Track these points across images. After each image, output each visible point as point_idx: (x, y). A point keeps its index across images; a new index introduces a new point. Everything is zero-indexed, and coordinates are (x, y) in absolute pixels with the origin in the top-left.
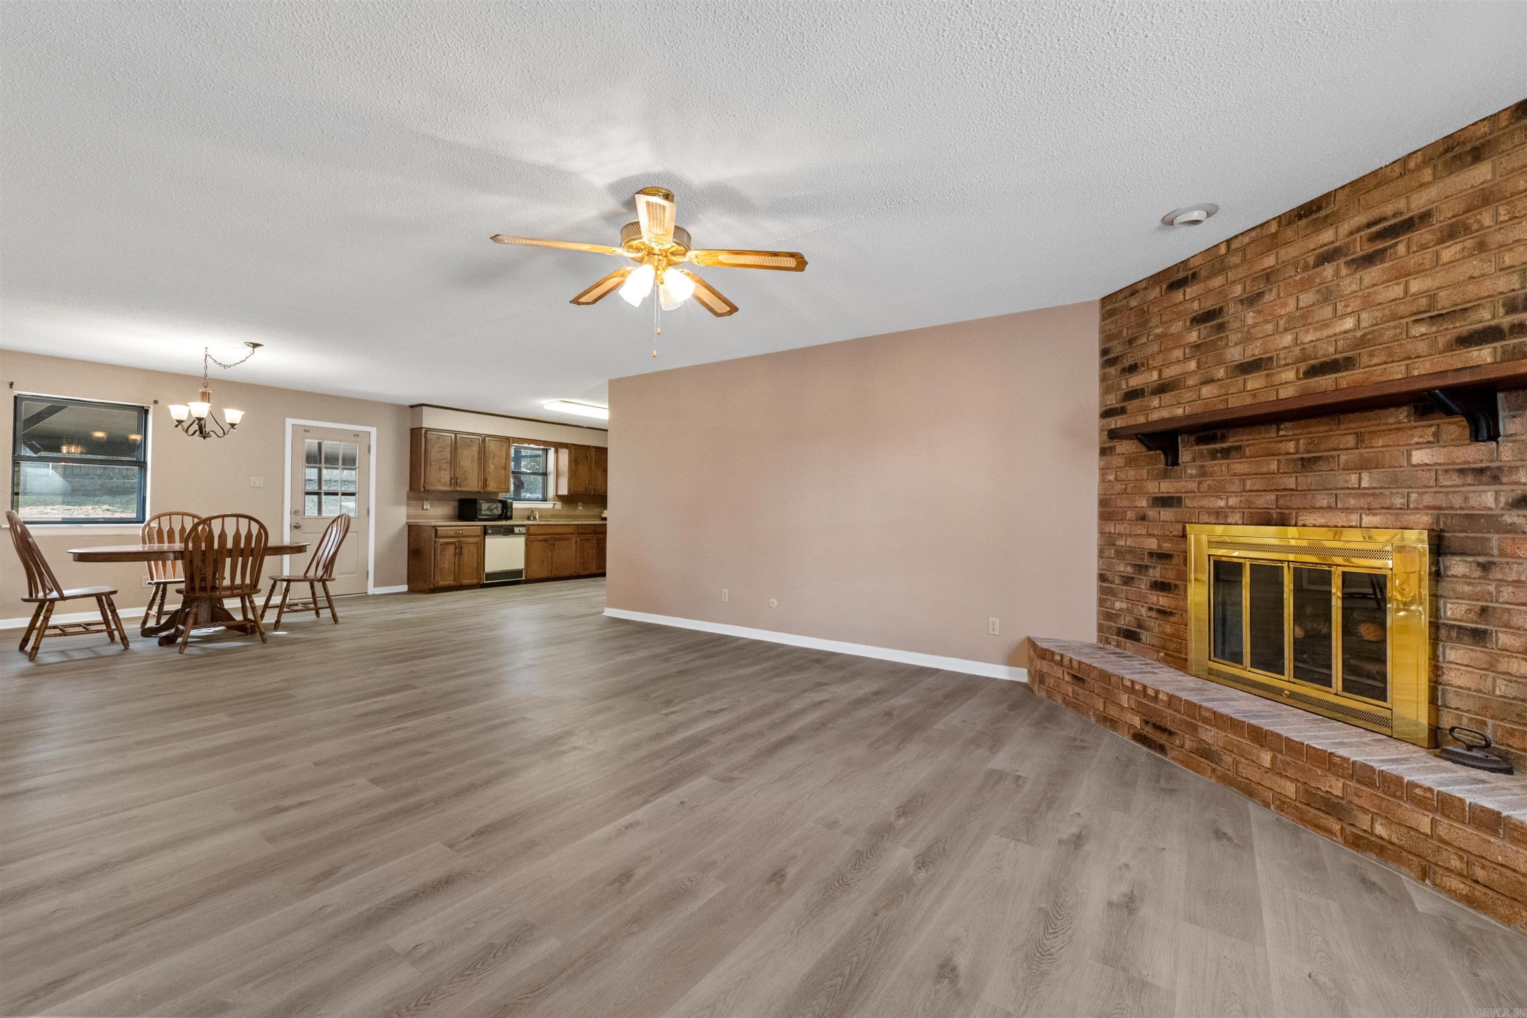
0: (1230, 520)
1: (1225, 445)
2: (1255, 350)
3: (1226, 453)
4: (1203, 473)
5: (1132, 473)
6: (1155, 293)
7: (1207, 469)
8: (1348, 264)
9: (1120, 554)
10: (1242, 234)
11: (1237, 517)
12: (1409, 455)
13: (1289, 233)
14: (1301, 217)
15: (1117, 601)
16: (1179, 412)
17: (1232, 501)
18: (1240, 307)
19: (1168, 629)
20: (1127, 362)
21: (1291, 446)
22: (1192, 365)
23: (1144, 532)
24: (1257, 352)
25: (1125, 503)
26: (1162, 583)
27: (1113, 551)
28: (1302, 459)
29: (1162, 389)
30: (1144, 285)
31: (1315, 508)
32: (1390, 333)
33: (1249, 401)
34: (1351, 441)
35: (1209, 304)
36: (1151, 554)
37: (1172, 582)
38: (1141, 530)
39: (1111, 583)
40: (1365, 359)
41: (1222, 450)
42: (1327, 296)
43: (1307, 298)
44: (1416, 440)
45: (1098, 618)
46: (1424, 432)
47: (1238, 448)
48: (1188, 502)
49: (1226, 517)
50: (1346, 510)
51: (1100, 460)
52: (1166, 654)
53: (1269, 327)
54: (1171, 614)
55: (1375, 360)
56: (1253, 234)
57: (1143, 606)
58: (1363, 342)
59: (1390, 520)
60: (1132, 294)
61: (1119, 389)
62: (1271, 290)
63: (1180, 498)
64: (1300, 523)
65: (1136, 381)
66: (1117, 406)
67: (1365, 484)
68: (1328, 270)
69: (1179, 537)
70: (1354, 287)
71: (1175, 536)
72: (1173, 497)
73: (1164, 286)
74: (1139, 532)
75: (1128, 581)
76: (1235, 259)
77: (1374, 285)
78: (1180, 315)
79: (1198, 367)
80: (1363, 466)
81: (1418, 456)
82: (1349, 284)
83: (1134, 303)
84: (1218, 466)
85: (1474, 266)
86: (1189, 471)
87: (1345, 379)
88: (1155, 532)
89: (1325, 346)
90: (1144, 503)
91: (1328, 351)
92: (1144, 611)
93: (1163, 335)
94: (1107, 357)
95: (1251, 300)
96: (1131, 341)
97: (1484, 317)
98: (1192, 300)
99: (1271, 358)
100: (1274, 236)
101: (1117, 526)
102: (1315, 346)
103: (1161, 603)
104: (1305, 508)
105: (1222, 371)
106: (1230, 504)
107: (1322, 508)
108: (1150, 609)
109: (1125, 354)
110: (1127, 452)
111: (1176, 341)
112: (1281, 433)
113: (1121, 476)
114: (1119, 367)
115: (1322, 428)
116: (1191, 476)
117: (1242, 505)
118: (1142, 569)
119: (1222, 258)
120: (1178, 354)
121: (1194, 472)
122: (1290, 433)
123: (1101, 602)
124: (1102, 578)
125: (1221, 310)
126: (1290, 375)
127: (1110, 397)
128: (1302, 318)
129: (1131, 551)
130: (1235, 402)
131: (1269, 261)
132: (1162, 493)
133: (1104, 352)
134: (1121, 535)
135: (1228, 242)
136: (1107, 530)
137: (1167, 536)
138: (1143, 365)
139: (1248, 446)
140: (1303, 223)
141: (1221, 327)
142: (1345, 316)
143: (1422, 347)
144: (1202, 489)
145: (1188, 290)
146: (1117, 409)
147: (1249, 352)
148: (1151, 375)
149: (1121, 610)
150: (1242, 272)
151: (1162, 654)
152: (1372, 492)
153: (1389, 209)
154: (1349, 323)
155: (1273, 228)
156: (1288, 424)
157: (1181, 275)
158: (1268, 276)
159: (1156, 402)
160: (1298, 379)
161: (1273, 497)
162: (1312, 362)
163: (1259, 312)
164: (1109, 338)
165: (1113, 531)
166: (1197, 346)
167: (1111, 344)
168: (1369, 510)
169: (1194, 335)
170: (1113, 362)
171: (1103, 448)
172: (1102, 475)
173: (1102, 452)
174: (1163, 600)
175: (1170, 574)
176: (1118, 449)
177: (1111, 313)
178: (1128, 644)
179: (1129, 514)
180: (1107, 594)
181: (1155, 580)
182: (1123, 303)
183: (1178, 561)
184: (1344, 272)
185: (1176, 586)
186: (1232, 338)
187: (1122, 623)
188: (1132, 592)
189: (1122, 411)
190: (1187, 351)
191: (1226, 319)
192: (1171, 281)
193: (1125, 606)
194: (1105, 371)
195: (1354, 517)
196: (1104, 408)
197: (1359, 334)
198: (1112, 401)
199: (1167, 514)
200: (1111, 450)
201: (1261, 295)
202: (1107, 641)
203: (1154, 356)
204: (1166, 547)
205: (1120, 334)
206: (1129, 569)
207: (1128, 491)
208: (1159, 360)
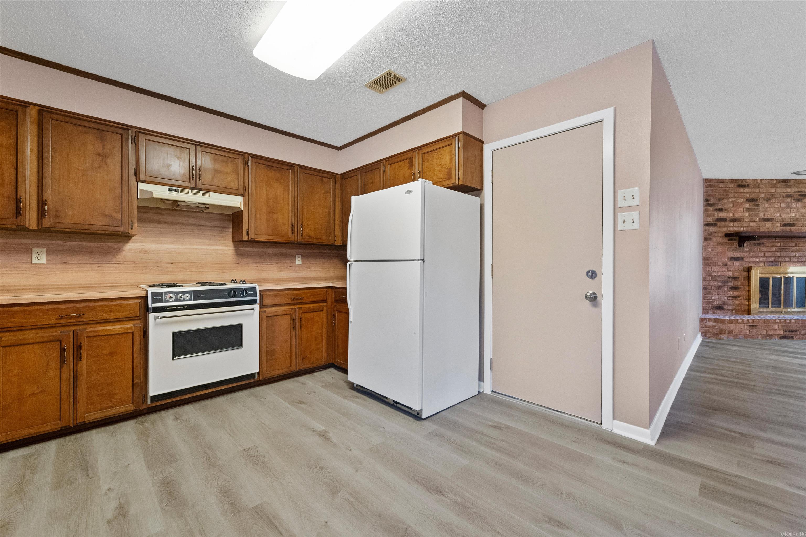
0: (761, 265)
1: (759, 242)
2: (768, 215)
3: (759, 244)
4: (751, 250)
5: (720, 249)
6: (732, 186)
7: (753, 249)
8: (794, 199)
9: (714, 278)
10: (766, 179)
11: (763, 264)
13: (779, 185)
14: (782, 182)
15: (713, 296)
16: (742, 229)
17: (761, 259)
18: (763, 201)
19: (737, 302)
20: (718, 207)
21: (779, 244)
22: (747, 215)
23: (726, 270)
24: (769, 216)
25: (716, 259)
26: (734, 287)
27: (710, 278)
28: (782, 248)
29: (734, 220)
30: (727, 181)
31: (785, 261)
32: (802, 220)
33: (766, 230)
34: (794, 245)
35: (753, 197)
36: (729, 278)
37: (739, 286)
39: (710, 290)
40: (797, 225)
41: (758, 244)
42: (788, 206)
43: (783, 205)
45: (703, 304)
47: (763, 243)
48: (745, 259)
49: (759, 264)
50: (793, 262)
51: (703, 242)
52: (736, 311)
53: (773, 210)
54: (739, 297)
55: (800, 226)
56: (769, 181)
57: (726, 296)
58: (797, 220)
59: (802, 264)
60: (722, 182)
61: (714, 216)
62: (773, 199)
63: (742, 258)
64: (781, 266)
65: (722, 215)
66: (712, 222)
67: (797, 256)
68: (789, 200)
69: (742, 271)
70: (795, 206)
71: (739, 271)
72: (739, 258)
73: (736, 185)
74: (724, 270)
75: (719, 288)
76: (763, 186)
77: (799, 207)
78: (742, 197)
79: (749, 215)
80: (796, 251)
82: (794, 205)
83: (722, 186)
84: (756, 248)
87: (794, 229)
88: (732, 270)
89: (788, 219)
90: (726, 260)
91: (788, 221)
92: (726, 298)
93: (734, 202)
94: (708, 203)
95: (767, 200)
96: (720, 200)
98: (747, 193)
99: (773, 219)
100: (775, 184)
101: (713, 268)
102: (785, 219)
103: (734, 294)
104: (783, 261)
105: (758, 219)
106: (760, 260)
107: (787, 261)
108: (729, 297)
109: (717, 204)
110: (718, 241)
111: (741, 205)
112: (776, 240)
113: (714, 249)
114: (714, 208)
115: (787, 241)
116: (746, 251)
117: (765, 261)
118: (725, 283)
119: (759, 184)
120: (741, 209)
121: (748, 250)
122: (779, 241)
123: (704, 298)
124: (705, 288)
125: (757, 200)
126: (778, 225)
127: (709, 218)
128: (781, 210)
129: (720, 276)
130: (762, 230)
131: (773, 191)
132: (734, 256)
133: (707, 200)
134: (714, 271)
135: (761, 180)
136: (708, 269)
137: (737, 271)
138: (725, 210)
139: (766, 243)
140: (783, 184)
141: (757, 205)
142: (793, 213)
144: (750, 255)
145: (745, 190)
146: (713, 223)
147: (766, 215)
148: (730, 215)
149: (715, 299)
150: (765, 191)
151: (734, 312)
152: (799, 258)
153: (803, 190)
154: (794, 215)
155: (775, 182)
156: (778, 238)
157: (743, 183)
158: (772, 195)
159: (732, 224)
160: (781, 226)
161: (773, 258)
162: (785, 223)
163: (769, 204)
164: (709, 195)
165: (710, 270)
166: (749, 209)
167: (710, 198)
168: (798, 262)
169: (747, 205)
170: (711, 205)
171: (706, 238)
172: (705, 248)
173: (705, 239)
174: (736, 293)
175: (738, 284)
176: (714, 239)
177: (710, 186)
178: (719, 311)
179: (719, 264)
180: (708, 294)
181: (731, 286)
182: (716, 184)
183: (741, 279)
184: (793, 201)
185: (740, 287)
186: (761, 209)
187: (715, 304)
188: (721, 292)
189: (715, 225)
190: (745, 209)
191: (759, 203)
192: (739, 184)
193: (717, 297)
194: (707, 208)
195: (795, 264)
196: (706, 222)
197: (796, 218)
198: (710, 220)
199: (736, 264)
200: (710, 239)
201: (770, 200)
202: (708, 313)
203: (730, 208)
204: (736, 274)
205: (714, 195)
206: (719, 284)
207: (719, 254)
208: (733, 210)
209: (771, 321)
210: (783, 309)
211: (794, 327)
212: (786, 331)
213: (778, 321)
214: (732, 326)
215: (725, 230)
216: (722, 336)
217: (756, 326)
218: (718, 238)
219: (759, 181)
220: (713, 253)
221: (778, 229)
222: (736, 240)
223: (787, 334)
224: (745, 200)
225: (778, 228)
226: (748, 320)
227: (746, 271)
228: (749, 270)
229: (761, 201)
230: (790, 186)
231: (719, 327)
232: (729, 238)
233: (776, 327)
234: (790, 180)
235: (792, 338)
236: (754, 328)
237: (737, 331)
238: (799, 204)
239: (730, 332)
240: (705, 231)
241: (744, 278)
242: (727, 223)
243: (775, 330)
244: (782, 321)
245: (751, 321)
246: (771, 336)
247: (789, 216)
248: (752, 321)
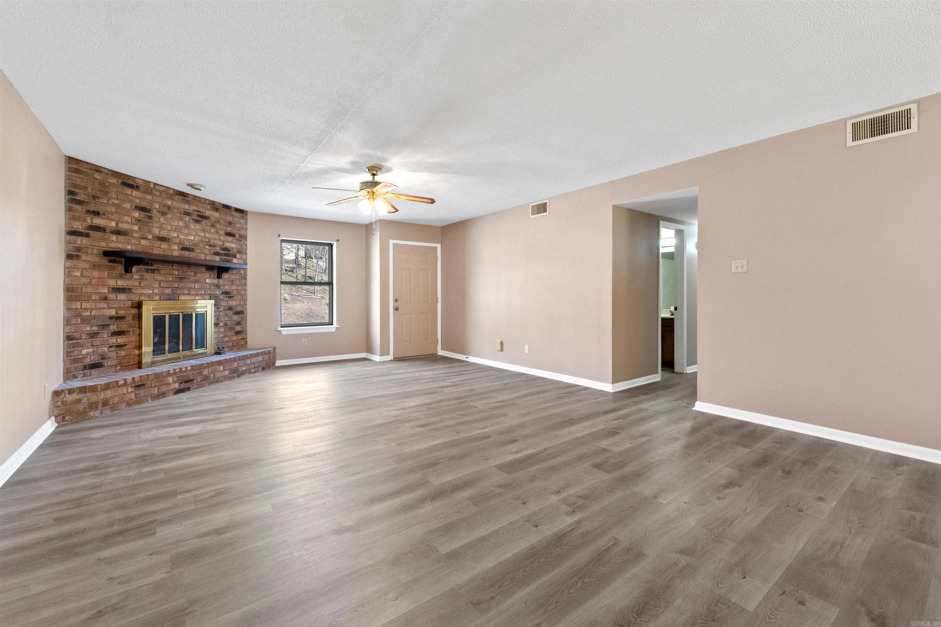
0: (155, 299)
1: (153, 268)
2: (164, 233)
3: (153, 271)
4: (142, 278)
5: (96, 273)
6: (114, 180)
7: (144, 277)
8: (193, 219)
9: (85, 320)
10: (160, 185)
11: (158, 298)
12: (205, 280)
13: (177, 197)
14: (180, 195)
15: (84, 349)
16: (129, 247)
17: (156, 291)
18: (158, 213)
20: (91, 207)
21: (177, 273)
22: (136, 228)
23: (106, 306)
24: (165, 234)
25: (89, 290)
26: (119, 331)
27: (79, 320)
28: (180, 277)
29: (118, 232)
30: (106, 171)
31: (184, 294)
32: (201, 245)
33: (162, 253)
34: (193, 274)
35: (144, 204)
36: (111, 318)
37: (126, 330)
38: (103, 305)
39: (78, 339)
40: (196, 250)
41: (151, 270)
42: (187, 226)
43: (181, 224)
44: (207, 276)
45: (65, 364)
46: (207, 275)
47: (158, 270)
48: (134, 291)
49: (153, 297)
50: (192, 295)
51: (65, 261)
52: (121, 367)
53: (169, 227)
54: (125, 345)
55: (198, 252)
56: (164, 188)
57: (105, 347)
58: (195, 245)
59: (201, 297)
60: (97, 171)
61: (85, 220)
62: (170, 214)
63: (130, 289)
64: (180, 299)
65: (98, 221)
66: (82, 231)
67: (196, 287)
68: (187, 218)
69: (130, 307)
70: (193, 227)
71: (127, 307)
72: (126, 288)
73: (120, 181)
74: (102, 307)
75: (93, 335)
76: (157, 193)
77: (198, 230)
78: (129, 201)
79: (139, 229)
80: (196, 282)
81: (207, 281)
82: (192, 225)
83: (97, 176)
84: (148, 276)
85: (215, 236)
86: (135, 277)
87: (192, 255)
88: (114, 306)
89: (186, 242)
90: (106, 291)
91: (187, 244)
92: (106, 349)
93: (118, 205)
94: (73, 197)
95: (163, 214)
96: (94, 197)
97: (218, 249)
98: (137, 198)
99: (170, 239)
100: (172, 195)
101: (83, 304)
102: (184, 241)
103: (118, 342)
104: (181, 294)
105: (151, 236)
106: (155, 292)
107: (186, 294)
108: (111, 347)
109: (89, 202)
110: (91, 261)
111: (127, 213)
112: (174, 267)
113: (86, 274)
114: (84, 208)
115: (186, 268)
116: (136, 279)
117: (160, 293)
118: (104, 326)
120: (128, 219)
121: (137, 277)
122: (177, 268)
123: (68, 354)
124: (69, 338)
125: (150, 210)
126: (176, 247)
127: (77, 223)
128: (178, 229)
129: (95, 317)
130: (156, 251)
131: (169, 203)
132: (119, 285)
133: (70, 193)
134: (86, 309)
135: (155, 184)
136: (74, 307)
137: (122, 307)
138: (104, 215)
139: (162, 269)
140: (181, 197)
141: (150, 218)
142: (191, 235)
143: (208, 252)
144: (141, 285)
145: (134, 192)
146: (83, 233)
147: (161, 233)
148: (111, 223)
149: (87, 354)
150: (159, 200)
151: (119, 368)
153: (202, 210)
154: (192, 238)
155: (171, 192)
156: (176, 265)
157: (130, 182)
158: (169, 208)
159: (114, 238)
160: (179, 250)
161: (170, 290)
162: (183, 246)
163: (166, 219)
164: (75, 186)
165: (79, 307)
166: (139, 220)
167: (77, 191)
168: (197, 295)
169: (136, 214)
170: (80, 203)
171: (71, 255)
172: (68, 271)
173: (69, 257)
174: (120, 340)
175: (124, 326)
176: (84, 257)
177: (77, 171)
178: (93, 371)
179: (94, 297)
180: (74, 347)
181: (114, 330)
182: (88, 171)
183: (129, 319)
184: (191, 221)
185: (128, 331)
186: (155, 224)
187: (88, 361)
188: (97, 341)
189: (87, 235)
190: (133, 220)
191: (152, 215)
192: (124, 181)
193: (91, 350)
194: (72, 205)
195: (194, 297)
196: (71, 229)
197: (195, 242)
198: (78, 226)
199: (121, 297)
200: (78, 257)
201: (166, 213)
202: (75, 377)
203: (112, 213)
204: (122, 313)
205: (85, 188)
206: (95, 328)
207: (93, 283)
208: (116, 217)
209: (164, 375)
210: (182, 353)
211: (190, 375)
212: (181, 383)
213: (173, 372)
214: (109, 394)
215: (103, 245)
216: (92, 414)
217: (144, 385)
218: (91, 257)
219: (152, 186)
220: (84, 280)
221: (176, 253)
222: (120, 262)
223: (183, 386)
224: (133, 207)
225: (175, 251)
226: (133, 379)
227: (135, 307)
228: (139, 306)
229: (155, 213)
230: (188, 202)
231: (88, 399)
232: (110, 258)
233: (170, 380)
234: (188, 194)
235: (188, 389)
236: (142, 388)
237: (116, 399)
238: (198, 226)
239: (105, 403)
240: (68, 242)
241: (133, 317)
242: (107, 236)
243: (169, 384)
244: (177, 371)
245: (137, 379)
246: (163, 395)
247: (187, 238)
248: (139, 379)
